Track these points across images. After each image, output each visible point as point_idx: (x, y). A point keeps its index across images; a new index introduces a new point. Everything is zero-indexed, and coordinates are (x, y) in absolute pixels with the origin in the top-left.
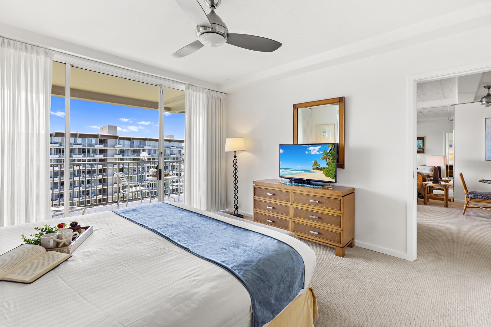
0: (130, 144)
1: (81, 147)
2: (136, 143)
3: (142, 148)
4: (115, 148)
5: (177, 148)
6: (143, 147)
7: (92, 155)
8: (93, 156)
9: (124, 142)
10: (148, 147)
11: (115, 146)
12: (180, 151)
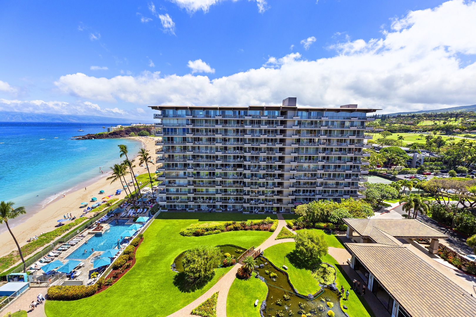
0: (307, 115)
1: (266, 118)
2: (313, 114)
3: (319, 119)
4: (294, 120)
5: (359, 119)
6: (321, 118)
7: (274, 126)
8: (276, 127)
9: (302, 113)
10: (325, 118)
11: (294, 118)
12: (362, 123)
